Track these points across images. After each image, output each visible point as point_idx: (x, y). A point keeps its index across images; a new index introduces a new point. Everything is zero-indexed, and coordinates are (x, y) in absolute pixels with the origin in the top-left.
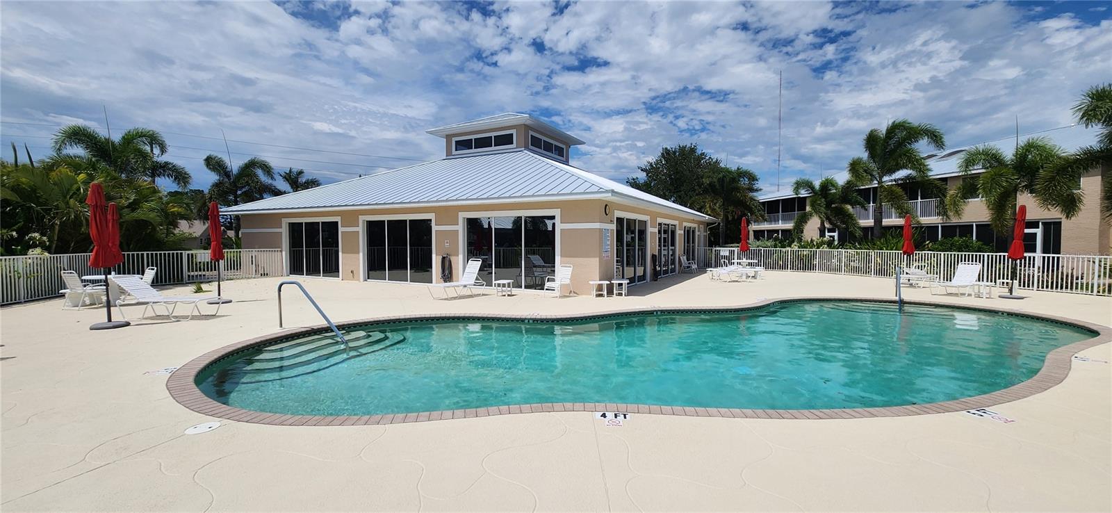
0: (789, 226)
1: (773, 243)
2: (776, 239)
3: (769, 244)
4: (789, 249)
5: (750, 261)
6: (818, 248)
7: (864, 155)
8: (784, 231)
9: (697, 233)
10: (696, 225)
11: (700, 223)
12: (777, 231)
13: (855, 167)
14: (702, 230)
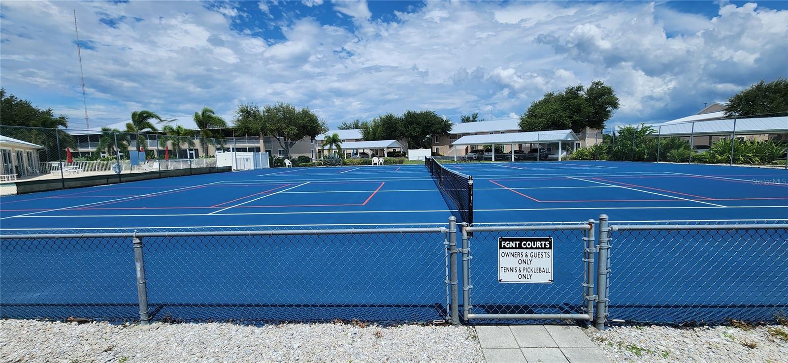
0: (94, 150)
1: (86, 159)
2: (87, 157)
3: (83, 160)
4: (96, 161)
5: (74, 167)
6: (111, 160)
7: (131, 122)
8: (92, 153)
9: (33, 155)
10: (31, 151)
11: (33, 149)
12: (88, 153)
13: (128, 126)
14: (35, 153)
